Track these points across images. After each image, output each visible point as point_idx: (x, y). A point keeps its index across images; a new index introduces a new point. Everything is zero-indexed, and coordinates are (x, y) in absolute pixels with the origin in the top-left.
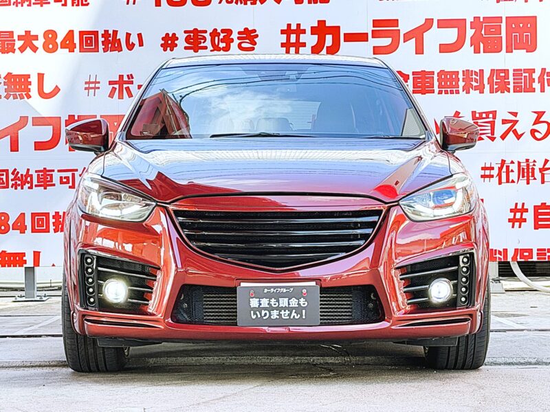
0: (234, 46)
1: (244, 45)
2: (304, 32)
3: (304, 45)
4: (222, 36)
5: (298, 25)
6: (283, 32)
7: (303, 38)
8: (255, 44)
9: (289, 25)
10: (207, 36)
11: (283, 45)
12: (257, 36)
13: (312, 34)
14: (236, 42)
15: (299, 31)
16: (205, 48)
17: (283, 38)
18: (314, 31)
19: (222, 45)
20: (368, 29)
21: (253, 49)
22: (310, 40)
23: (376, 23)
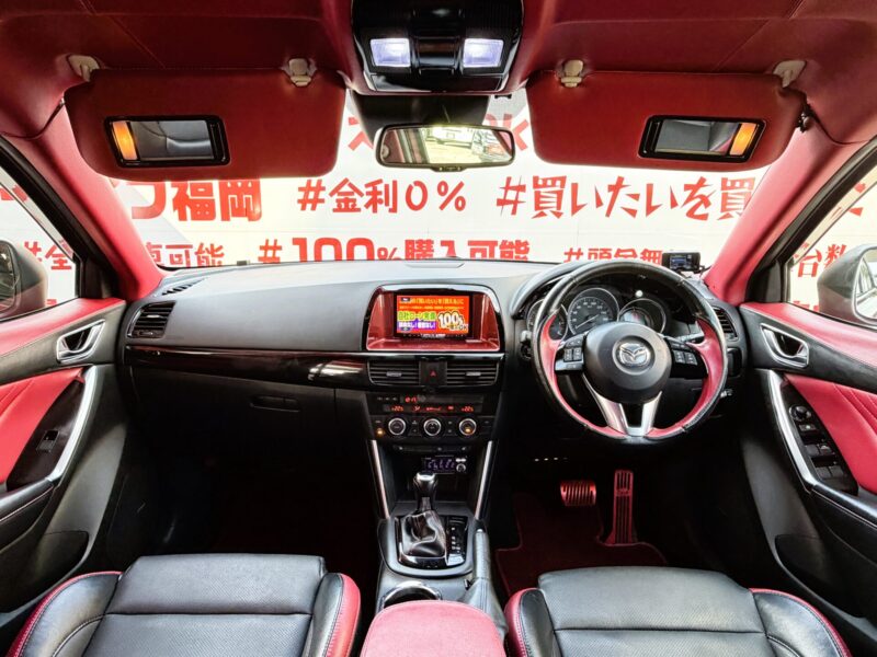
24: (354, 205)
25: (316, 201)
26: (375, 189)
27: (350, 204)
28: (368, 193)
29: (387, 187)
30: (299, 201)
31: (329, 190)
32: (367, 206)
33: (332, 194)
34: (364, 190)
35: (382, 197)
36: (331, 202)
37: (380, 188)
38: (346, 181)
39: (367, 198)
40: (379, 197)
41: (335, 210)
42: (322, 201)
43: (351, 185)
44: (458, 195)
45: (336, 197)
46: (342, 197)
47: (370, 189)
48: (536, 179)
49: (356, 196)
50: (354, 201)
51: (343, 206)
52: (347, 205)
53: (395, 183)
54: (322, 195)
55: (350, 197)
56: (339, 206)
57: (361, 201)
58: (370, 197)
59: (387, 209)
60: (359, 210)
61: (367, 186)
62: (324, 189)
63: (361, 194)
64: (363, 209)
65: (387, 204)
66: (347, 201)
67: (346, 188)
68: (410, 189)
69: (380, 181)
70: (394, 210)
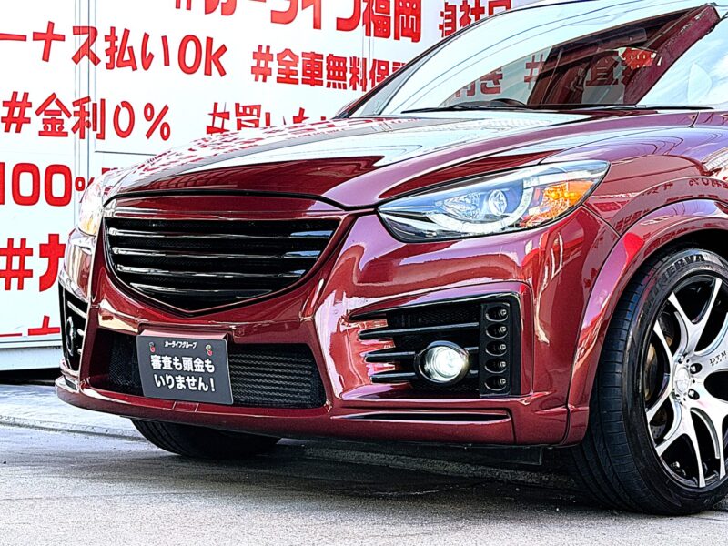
24: (61, 128)
25: (22, 121)
26: (83, 108)
27: (58, 126)
28: (76, 114)
29: (95, 105)
30: (3, 119)
31: (36, 106)
32: (74, 130)
33: (38, 113)
34: (72, 109)
35: (91, 119)
36: (37, 123)
37: (89, 107)
38: (54, 95)
39: (74, 120)
40: (87, 119)
41: (41, 134)
42: (28, 121)
43: (58, 102)
44: (164, 120)
45: (42, 116)
46: (49, 117)
47: (78, 108)
48: (237, 105)
49: (63, 116)
50: (61, 122)
51: (50, 129)
52: (53, 127)
53: (103, 101)
54: (29, 113)
55: (58, 117)
56: (46, 127)
57: (69, 123)
58: (77, 118)
59: (95, 133)
60: (66, 135)
61: (75, 104)
62: (30, 105)
63: (69, 115)
64: (71, 133)
65: (95, 129)
67: (53, 106)
68: (118, 110)
69: (88, 99)
70: (101, 136)
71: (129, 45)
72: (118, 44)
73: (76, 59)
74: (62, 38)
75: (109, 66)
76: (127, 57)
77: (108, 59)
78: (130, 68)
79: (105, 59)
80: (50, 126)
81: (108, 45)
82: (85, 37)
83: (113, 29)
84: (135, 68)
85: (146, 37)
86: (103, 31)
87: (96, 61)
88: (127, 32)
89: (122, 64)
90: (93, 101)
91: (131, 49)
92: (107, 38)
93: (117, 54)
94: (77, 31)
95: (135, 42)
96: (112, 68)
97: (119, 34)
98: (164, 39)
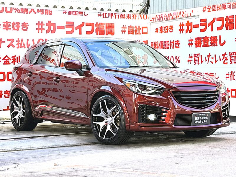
0: (20, 28)
1: (24, 28)
2: (44, 25)
3: (44, 29)
4: (16, 25)
5: (42, 22)
6: (37, 24)
7: (44, 27)
8: (28, 28)
9: (39, 22)
10: (11, 24)
11: (37, 29)
12: (28, 25)
13: (46, 26)
14: (21, 27)
15: (42, 24)
16: (11, 29)
17: (37, 27)
18: (47, 24)
19: (16, 28)
20: (64, 25)
21: (27, 30)
22: (46, 28)
23: (67, 23)
26: (14, 58)
27: (8, 62)
28: (12, 59)
29: (17, 57)
32: (12, 63)
33: (3, 60)
34: (11, 58)
35: (16, 60)
36: (3, 62)
38: (7, 56)
40: (15, 60)
41: (4, 64)
43: (8, 57)
45: (4, 60)
46: (6, 60)
47: (13, 58)
49: (9, 60)
50: (9, 61)
51: (6, 63)
52: (7, 62)
53: (19, 56)
55: (8, 60)
56: (5, 63)
58: (13, 60)
61: (12, 57)
63: (11, 60)
64: (11, 64)
65: (17, 62)
66: (7, 61)
67: (7, 58)
69: (15, 56)
71: (23, 42)
72: (20, 42)
73: (9, 46)
74: (4, 42)
75: (18, 48)
76: (22, 45)
77: (17, 46)
78: (23, 48)
79: (16, 46)
80: (6, 62)
81: (17, 43)
82: (11, 41)
83: (18, 39)
84: (25, 48)
85: (28, 40)
86: (16, 39)
87: (14, 47)
88: (22, 39)
89: (21, 47)
90: (17, 56)
91: (24, 43)
92: (17, 41)
93: (20, 45)
94: (8, 40)
95: (25, 41)
96: (19, 48)
97: (20, 40)
98: (33, 40)
